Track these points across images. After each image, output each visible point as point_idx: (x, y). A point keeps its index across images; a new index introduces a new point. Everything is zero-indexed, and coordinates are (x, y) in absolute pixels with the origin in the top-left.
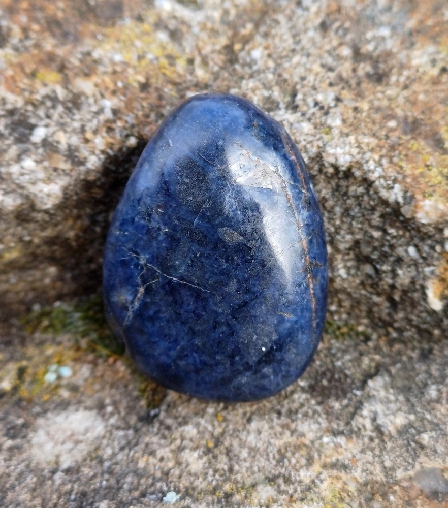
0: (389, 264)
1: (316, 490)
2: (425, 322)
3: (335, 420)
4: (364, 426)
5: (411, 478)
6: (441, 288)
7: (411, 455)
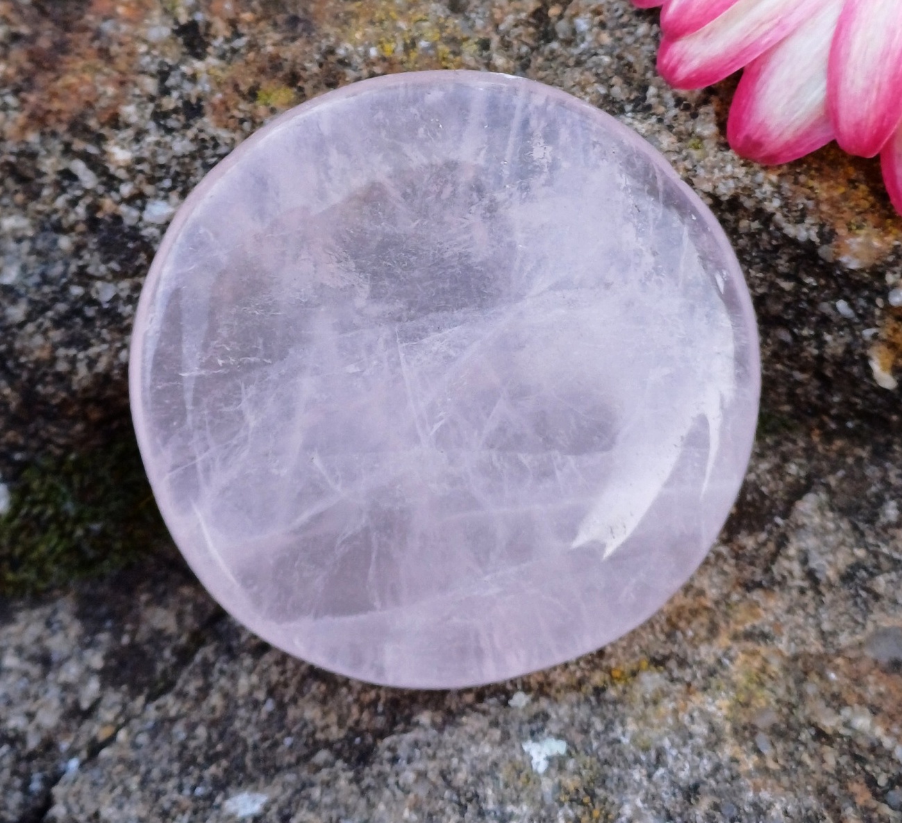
0: (812, 326)
1: (725, 673)
2: (874, 406)
3: (747, 567)
4: (791, 573)
5: (861, 645)
6: (892, 357)
7: (862, 610)
